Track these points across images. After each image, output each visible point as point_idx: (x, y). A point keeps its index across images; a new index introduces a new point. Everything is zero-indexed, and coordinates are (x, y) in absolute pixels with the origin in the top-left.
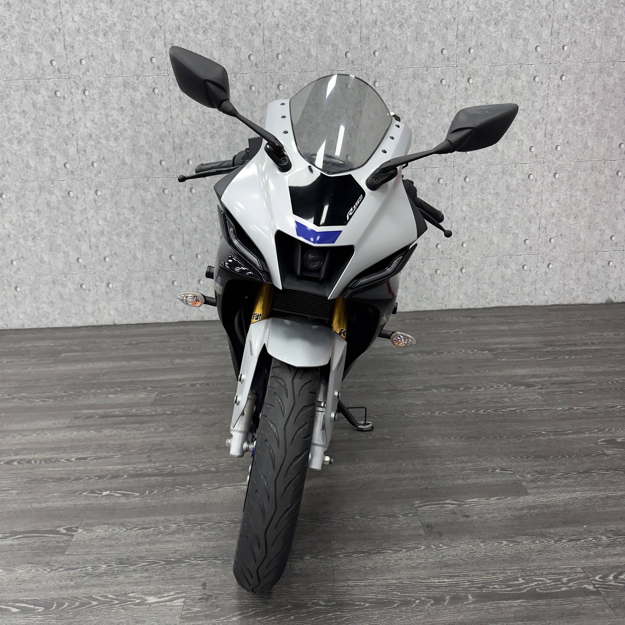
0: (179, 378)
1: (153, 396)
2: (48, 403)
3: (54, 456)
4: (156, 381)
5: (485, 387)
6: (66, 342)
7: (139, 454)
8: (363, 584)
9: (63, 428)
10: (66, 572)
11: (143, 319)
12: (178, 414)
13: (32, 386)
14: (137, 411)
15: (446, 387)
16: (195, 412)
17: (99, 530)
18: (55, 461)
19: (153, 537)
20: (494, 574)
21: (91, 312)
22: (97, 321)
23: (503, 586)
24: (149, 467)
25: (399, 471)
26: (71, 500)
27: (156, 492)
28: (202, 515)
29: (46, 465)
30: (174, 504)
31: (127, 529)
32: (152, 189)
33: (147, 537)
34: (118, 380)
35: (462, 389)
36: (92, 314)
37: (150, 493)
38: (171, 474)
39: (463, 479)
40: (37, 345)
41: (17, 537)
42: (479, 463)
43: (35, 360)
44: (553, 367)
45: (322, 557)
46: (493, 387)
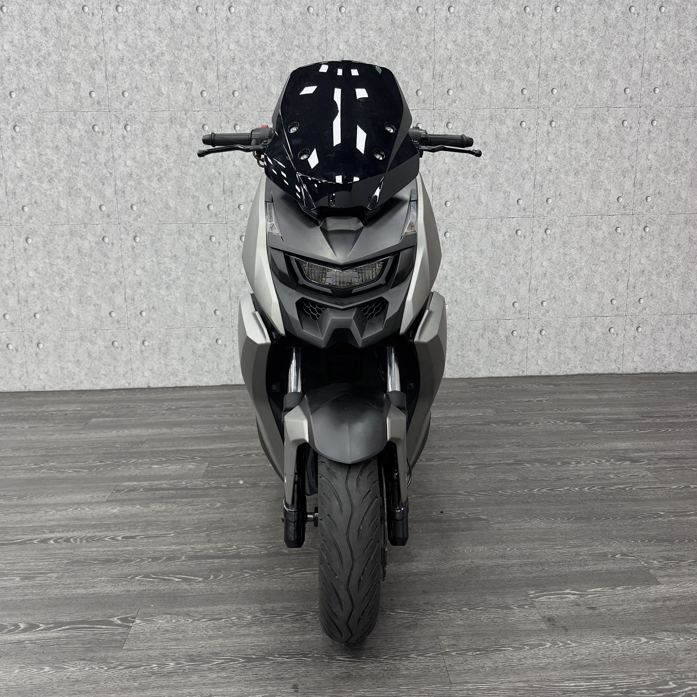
0: (230, 447)
1: (204, 466)
2: (82, 474)
3: (96, 534)
4: (204, 450)
5: (585, 462)
6: (96, 406)
7: (196, 532)
8: (485, 686)
9: (102, 502)
10: (126, 671)
11: (181, 382)
12: (236, 488)
13: (61, 455)
14: (187, 483)
15: (541, 461)
16: (255, 485)
17: (160, 621)
18: (98, 540)
19: (226, 630)
20: (639, 677)
21: (123, 372)
22: (129, 384)
23: (653, 692)
24: (210, 548)
25: (503, 557)
26: (122, 585)
27: (222, 576)
28: (281, 605)
29: (88, 545)
30: (246, 591)
31: (194, 620)
32: (197, 236)
33: (219, 629)
34: (160, 449)
35: (559, 464)
36: (124, 375)
37: (215, 577)
38: (237, 556)
39: (581, 566)
40: (62, 409)
41: (63, 628)
42: (595, 547)
43: (62, 425)
44: (658, 441)
45: (431, 654)
46: (594, 462)
